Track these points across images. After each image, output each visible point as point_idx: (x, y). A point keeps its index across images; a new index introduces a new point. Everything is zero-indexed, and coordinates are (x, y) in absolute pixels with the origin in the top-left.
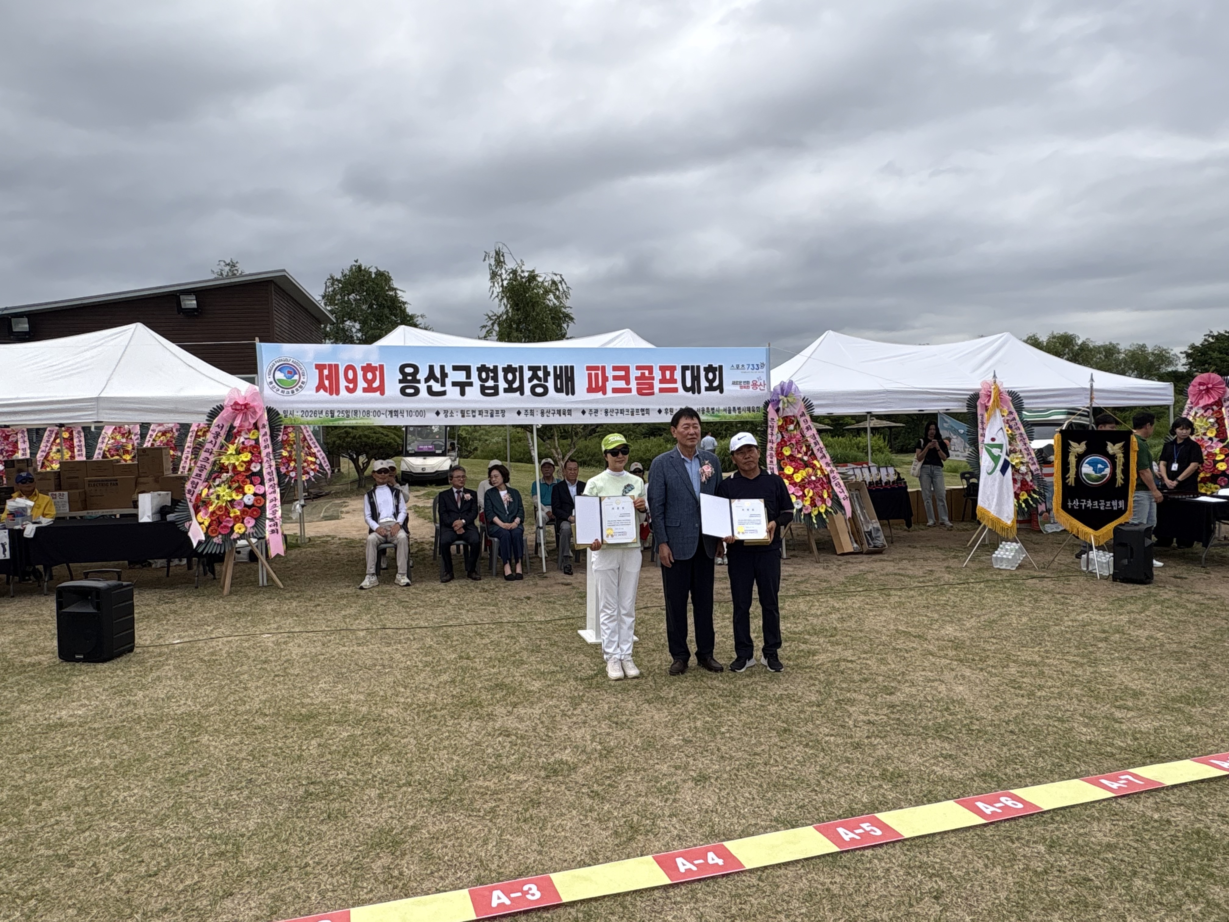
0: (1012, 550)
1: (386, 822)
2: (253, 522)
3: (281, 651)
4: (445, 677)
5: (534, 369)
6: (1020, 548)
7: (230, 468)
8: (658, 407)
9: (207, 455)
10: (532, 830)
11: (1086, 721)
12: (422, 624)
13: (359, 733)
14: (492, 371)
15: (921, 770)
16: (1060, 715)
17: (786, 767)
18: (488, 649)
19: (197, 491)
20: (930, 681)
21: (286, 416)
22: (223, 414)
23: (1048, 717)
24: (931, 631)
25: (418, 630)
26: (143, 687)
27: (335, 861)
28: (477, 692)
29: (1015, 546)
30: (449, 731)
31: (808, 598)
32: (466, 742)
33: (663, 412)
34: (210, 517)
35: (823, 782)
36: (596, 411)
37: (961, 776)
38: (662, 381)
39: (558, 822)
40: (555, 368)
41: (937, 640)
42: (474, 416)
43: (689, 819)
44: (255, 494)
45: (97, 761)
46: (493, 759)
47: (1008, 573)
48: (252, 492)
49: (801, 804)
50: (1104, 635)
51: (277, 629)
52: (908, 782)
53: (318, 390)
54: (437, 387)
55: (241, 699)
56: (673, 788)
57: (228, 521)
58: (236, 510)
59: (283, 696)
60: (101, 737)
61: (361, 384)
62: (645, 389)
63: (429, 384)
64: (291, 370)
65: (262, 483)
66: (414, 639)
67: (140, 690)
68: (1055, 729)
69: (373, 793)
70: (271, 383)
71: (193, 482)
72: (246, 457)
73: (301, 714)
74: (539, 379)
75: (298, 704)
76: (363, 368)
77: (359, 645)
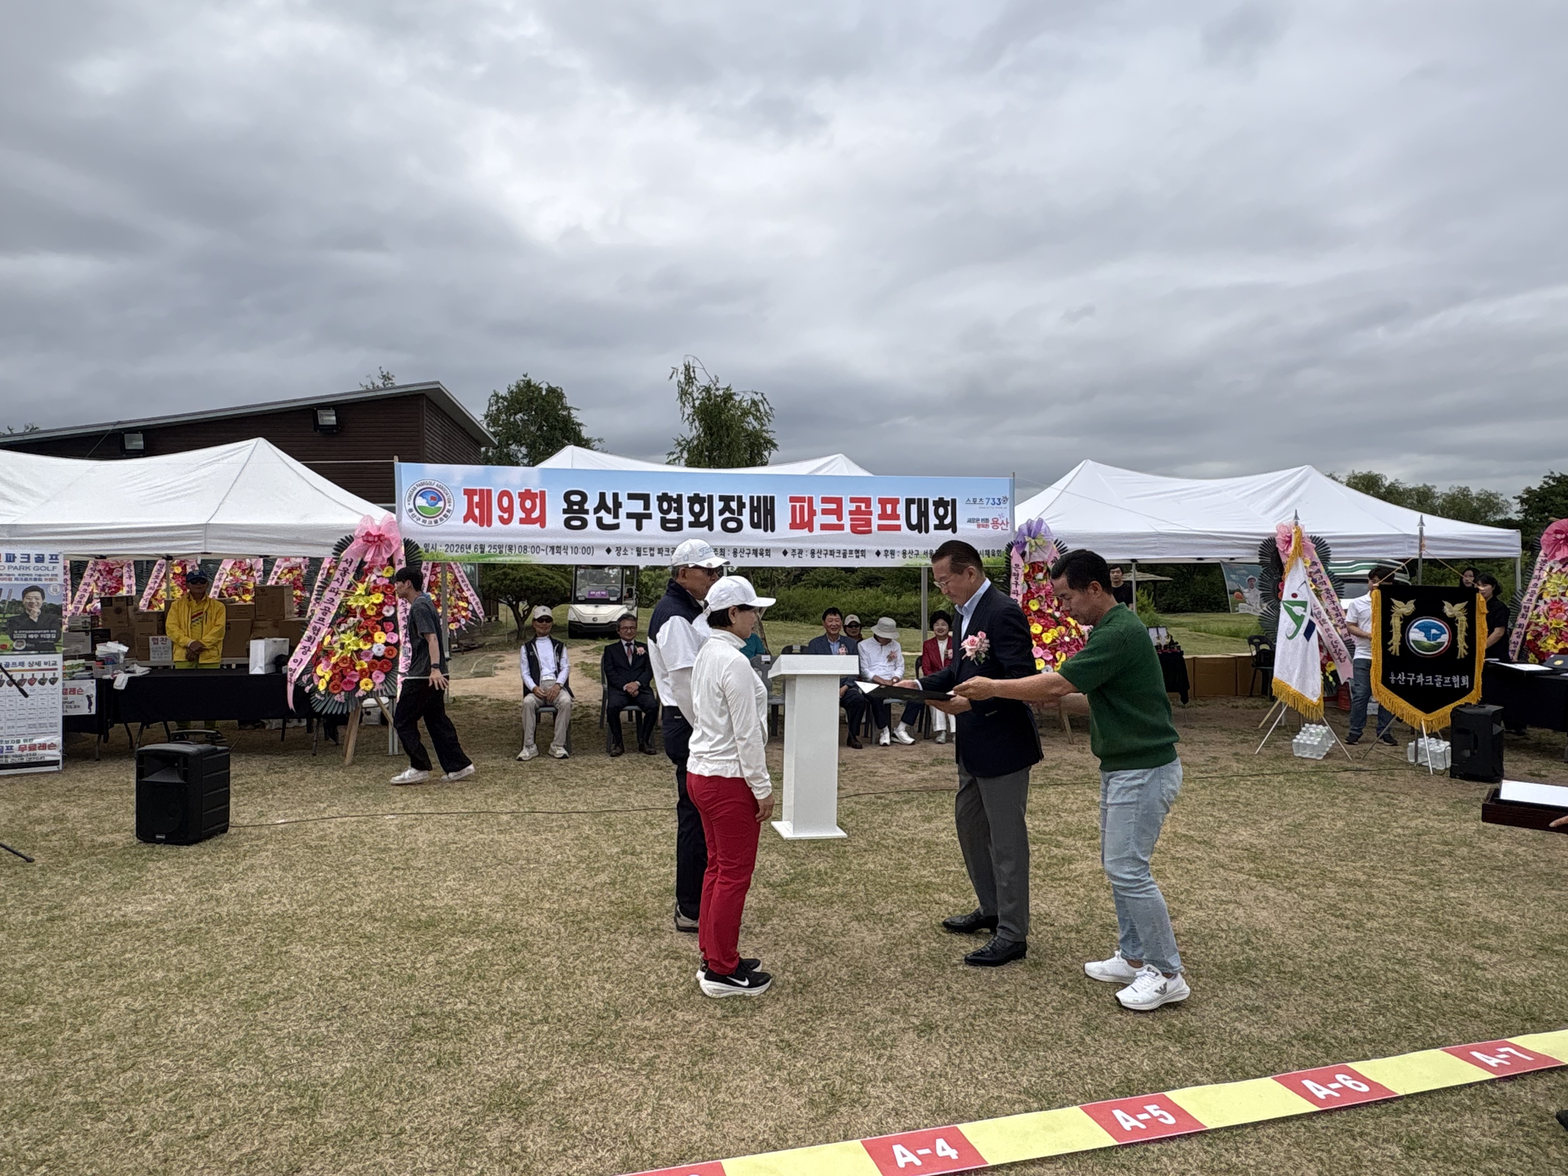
0: (1317, 734)
1: (511, 1073)
2: (382, 677)
3: (405, 837)
4: (603, 877)
5: (726, 499)
6: (1328, 732)
7: (358, 611)
8: (875, 548)
9: (332, 595)
10: (701, 1094)
11: (1437, 965)
12: (582, 808)
13: (490, 948)
14: (675, 501)
15: (1219, 1027)
16: (1400, 956)
17: (1037, 1016)
18: (659, 842)
19: (319, 639)
20: (1223, 902)
21: (427, 551)
22: (353, 547)
23: (1385, 958)
24: (1219, 836)
25: (574, 816)
26: (232, 879)
27: (439, 1127)
28: (641, 898)
29: (1322, 729)
30: (602, 950)
31: (1060, 789)
32: (624, 966)
33: (882, 554)
34: (332, 670)
35: (1088, 1039)
36: (801, 552)
37: (1275, 1039)
38: (881, 517)
39: (735, 1084)
40: (752, 498)
41: (1229, 847)
42: (652, 555)
43: (909, 1086)
44: (386, 644)
45: (159, 974)
46: (656, 990)
47: (1313, 763)
48: (383, 640)
49: (1059, 1070)
50: (1447, 849)
51: (404, 809)
52: (1203, 1043)
53: (466, 519)
54: (608, 519)
55: (349, 898)
56: (888, 1040)
57: (352, 676)
58: (363, 662)
59: (400, 895)
60: (169, 942)
61: (518, 514)
62: (861, 526)
63: (599, 515)
64: (434, 495)
65: (396, 630)
66: (569, 827)
67: (227, 881)
68: (1395, 975)
69: (499, 1031)
70: (411, 510)
71: (314, 628)
72: (378, 598)
73: (420, 920)
74: (732, 511)
75: (418, 907)
76: (521, 495)
77: (501, 832)
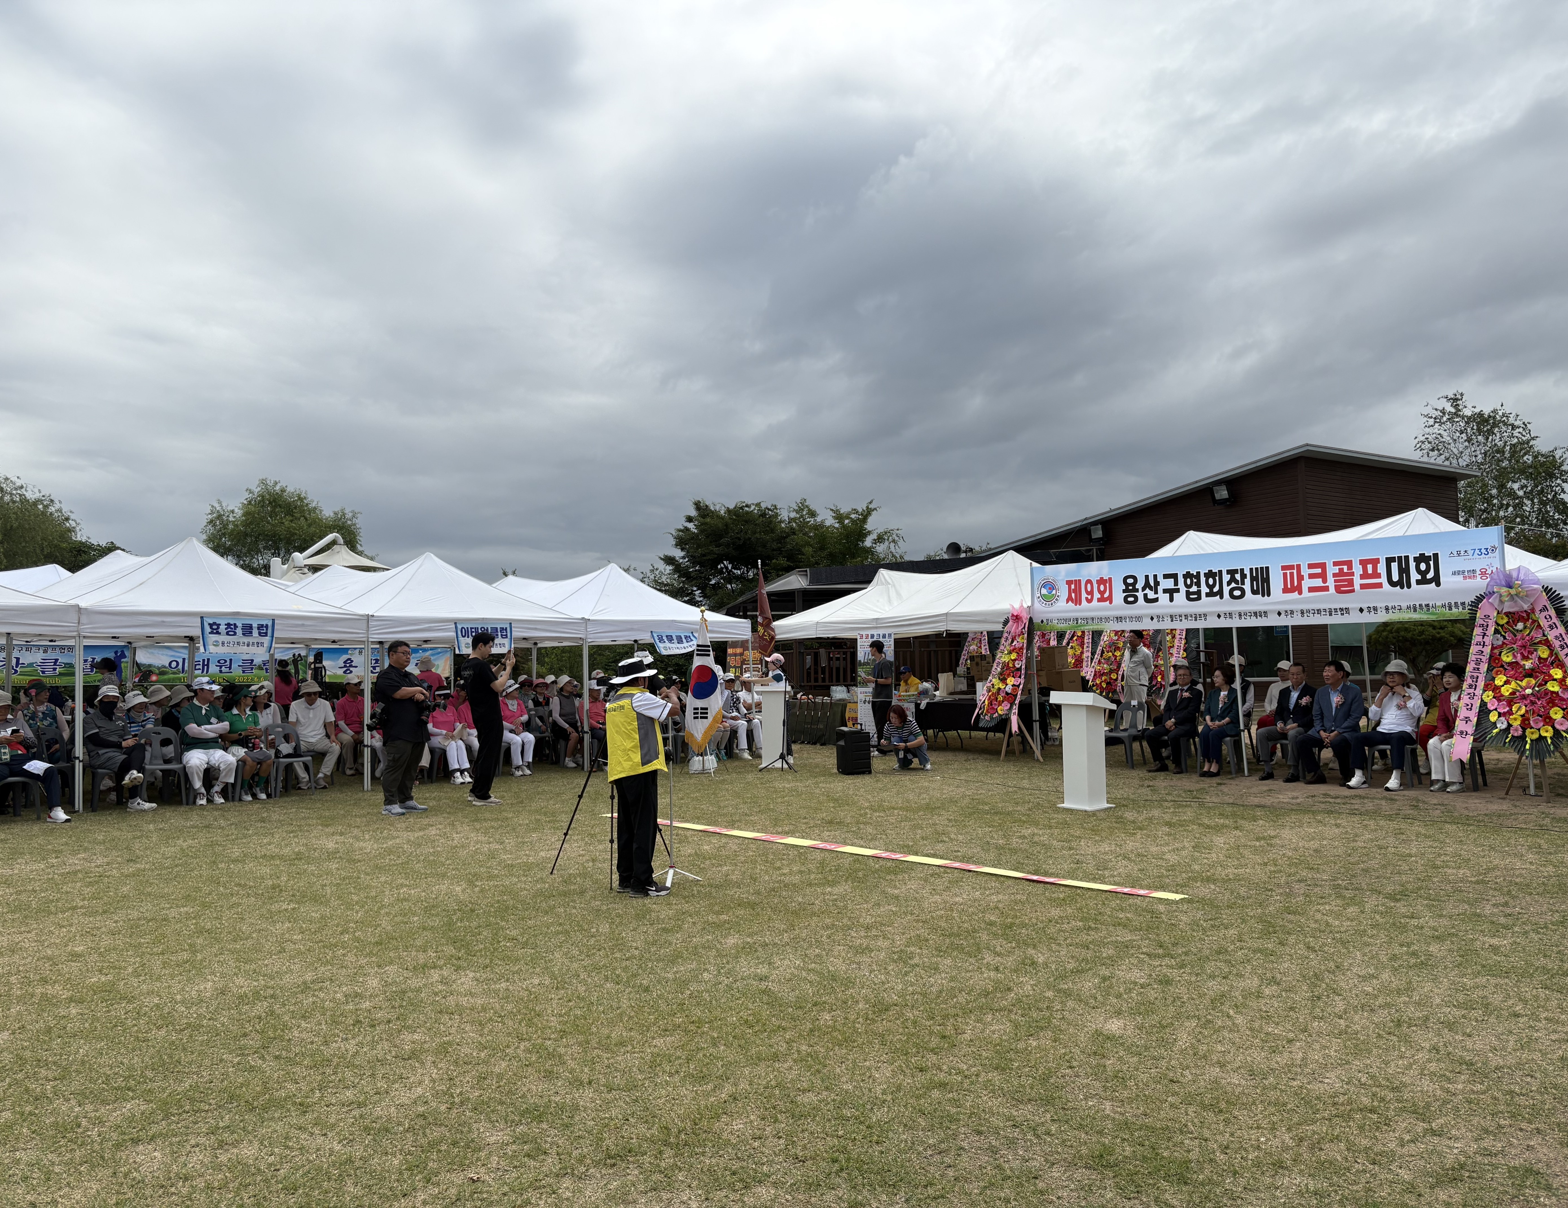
5: (1232, 572)
8: (1359, 606)
14: (1195, 577)
22: (1010, 623)
33: (1366, 610)
36: (1292, 612)
38: (1362, 577)
40: (1251, 569)
42: (1181, 620)
44: (1013, 685)
53: (1067, 602)
54: (1151, 595)
61: (1097, 595)
63: (1145, 592)
65: (1021, 676)
70: (1039, 597)
72: (1014, 656)
74: (1237, 582)
76: (1098, 582)
